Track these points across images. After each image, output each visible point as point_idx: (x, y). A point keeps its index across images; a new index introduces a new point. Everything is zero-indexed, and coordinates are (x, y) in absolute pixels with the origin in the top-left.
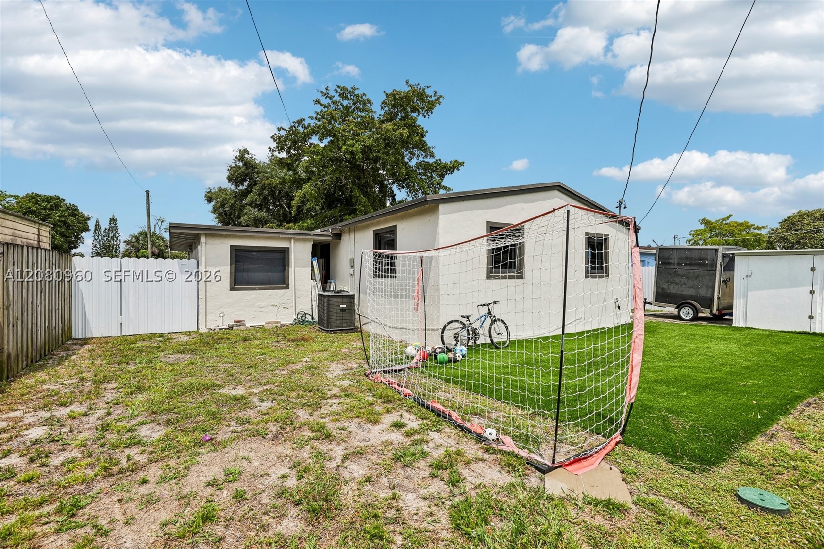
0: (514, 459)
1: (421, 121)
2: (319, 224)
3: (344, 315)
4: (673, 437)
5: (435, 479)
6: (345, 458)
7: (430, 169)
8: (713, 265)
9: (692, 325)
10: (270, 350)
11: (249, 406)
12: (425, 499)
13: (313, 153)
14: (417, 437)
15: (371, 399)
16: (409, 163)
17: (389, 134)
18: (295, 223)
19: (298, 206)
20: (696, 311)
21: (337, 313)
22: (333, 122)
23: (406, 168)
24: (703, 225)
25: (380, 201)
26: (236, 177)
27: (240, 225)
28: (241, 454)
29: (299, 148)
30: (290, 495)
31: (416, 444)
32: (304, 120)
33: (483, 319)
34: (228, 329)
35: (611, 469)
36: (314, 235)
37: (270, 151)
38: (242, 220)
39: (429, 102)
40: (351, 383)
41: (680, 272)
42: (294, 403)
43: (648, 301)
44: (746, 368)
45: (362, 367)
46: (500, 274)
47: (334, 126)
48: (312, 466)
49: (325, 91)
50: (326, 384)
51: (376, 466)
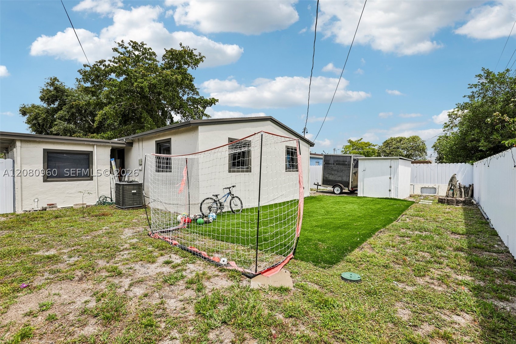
0: (235, 273)
1: (190, 71)
2: (117, 135)
3: (135, 197)
4: (318, 253)
5: (188, 290)
6: (131, 285)
7: (196, 102)
8: (349, 165)
9: (340, 196)
10: (78, 223)
11: (60, 261)
12: (181, 301)
13: (113, 85)
14: (180, 268)
15: (151, 249)
16: (183, 97)
17: (168, 77)
18: (98, 134)
19: (100, 121)
20: (342, 189)
21: (129, 196)
22: (127, 65)
23: (181, 101)
24: (349, 143)
25: (162, 121)
26: (48, 98)
27: (51, 133)
28: (53, 292)
29: (101, 81)
30: (91, 312)
31: (178, 272)
32: (105, 61)
33: (226, 196)
34: (42, 210)
35: (286, 272)
36: (112, 143)
37: (77, 81)
38: (53, 129)
39: (196, 59)
40: (138, 240)
41: (334, 168)
42: (95, 256)
43: (319, 184)
44: (359, 217)
45: (147, 230)
46: (240, 170)
47: (127, 68)
48: (107, 293)
49: (121, 43)
50: (120, 243)
51: (152, 287)
